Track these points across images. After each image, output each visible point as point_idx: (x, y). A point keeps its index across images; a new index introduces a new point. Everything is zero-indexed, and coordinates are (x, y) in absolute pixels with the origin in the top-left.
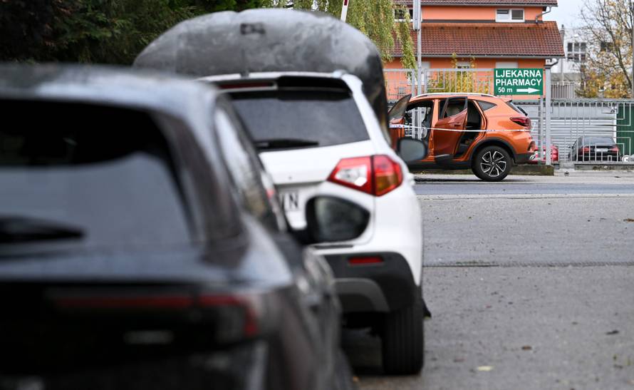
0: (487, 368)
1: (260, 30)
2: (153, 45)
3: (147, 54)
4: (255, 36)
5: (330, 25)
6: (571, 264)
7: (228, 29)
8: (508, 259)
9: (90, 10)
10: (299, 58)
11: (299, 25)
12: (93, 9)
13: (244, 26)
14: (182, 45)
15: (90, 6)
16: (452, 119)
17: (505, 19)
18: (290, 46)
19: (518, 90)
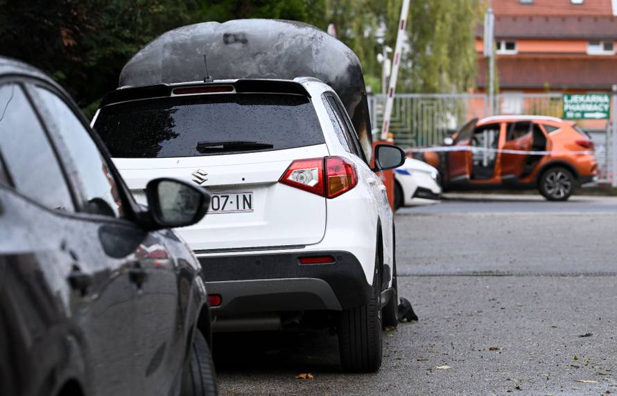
0: (446, 367)
1: (243, 39)
2: (139, 54)
3: (134, 64)
4: (238, 46)
5: (311, 36)
6: (584, 274)
7: (211, 38)
8: (525, 269)
9: (116, 26)
10: (281, 67)
11: (281, 34)
12: (119, 25)
13: (226, 36)
14: (167, 54)
15: (116, 23)
16: (519, 141)
17: (596, 51)
18: (271, 56)
19: (587, 115)
